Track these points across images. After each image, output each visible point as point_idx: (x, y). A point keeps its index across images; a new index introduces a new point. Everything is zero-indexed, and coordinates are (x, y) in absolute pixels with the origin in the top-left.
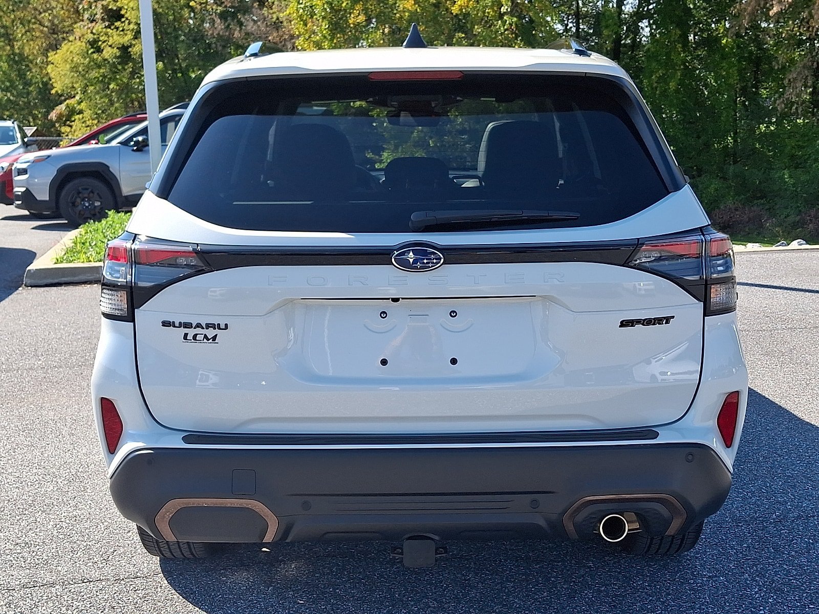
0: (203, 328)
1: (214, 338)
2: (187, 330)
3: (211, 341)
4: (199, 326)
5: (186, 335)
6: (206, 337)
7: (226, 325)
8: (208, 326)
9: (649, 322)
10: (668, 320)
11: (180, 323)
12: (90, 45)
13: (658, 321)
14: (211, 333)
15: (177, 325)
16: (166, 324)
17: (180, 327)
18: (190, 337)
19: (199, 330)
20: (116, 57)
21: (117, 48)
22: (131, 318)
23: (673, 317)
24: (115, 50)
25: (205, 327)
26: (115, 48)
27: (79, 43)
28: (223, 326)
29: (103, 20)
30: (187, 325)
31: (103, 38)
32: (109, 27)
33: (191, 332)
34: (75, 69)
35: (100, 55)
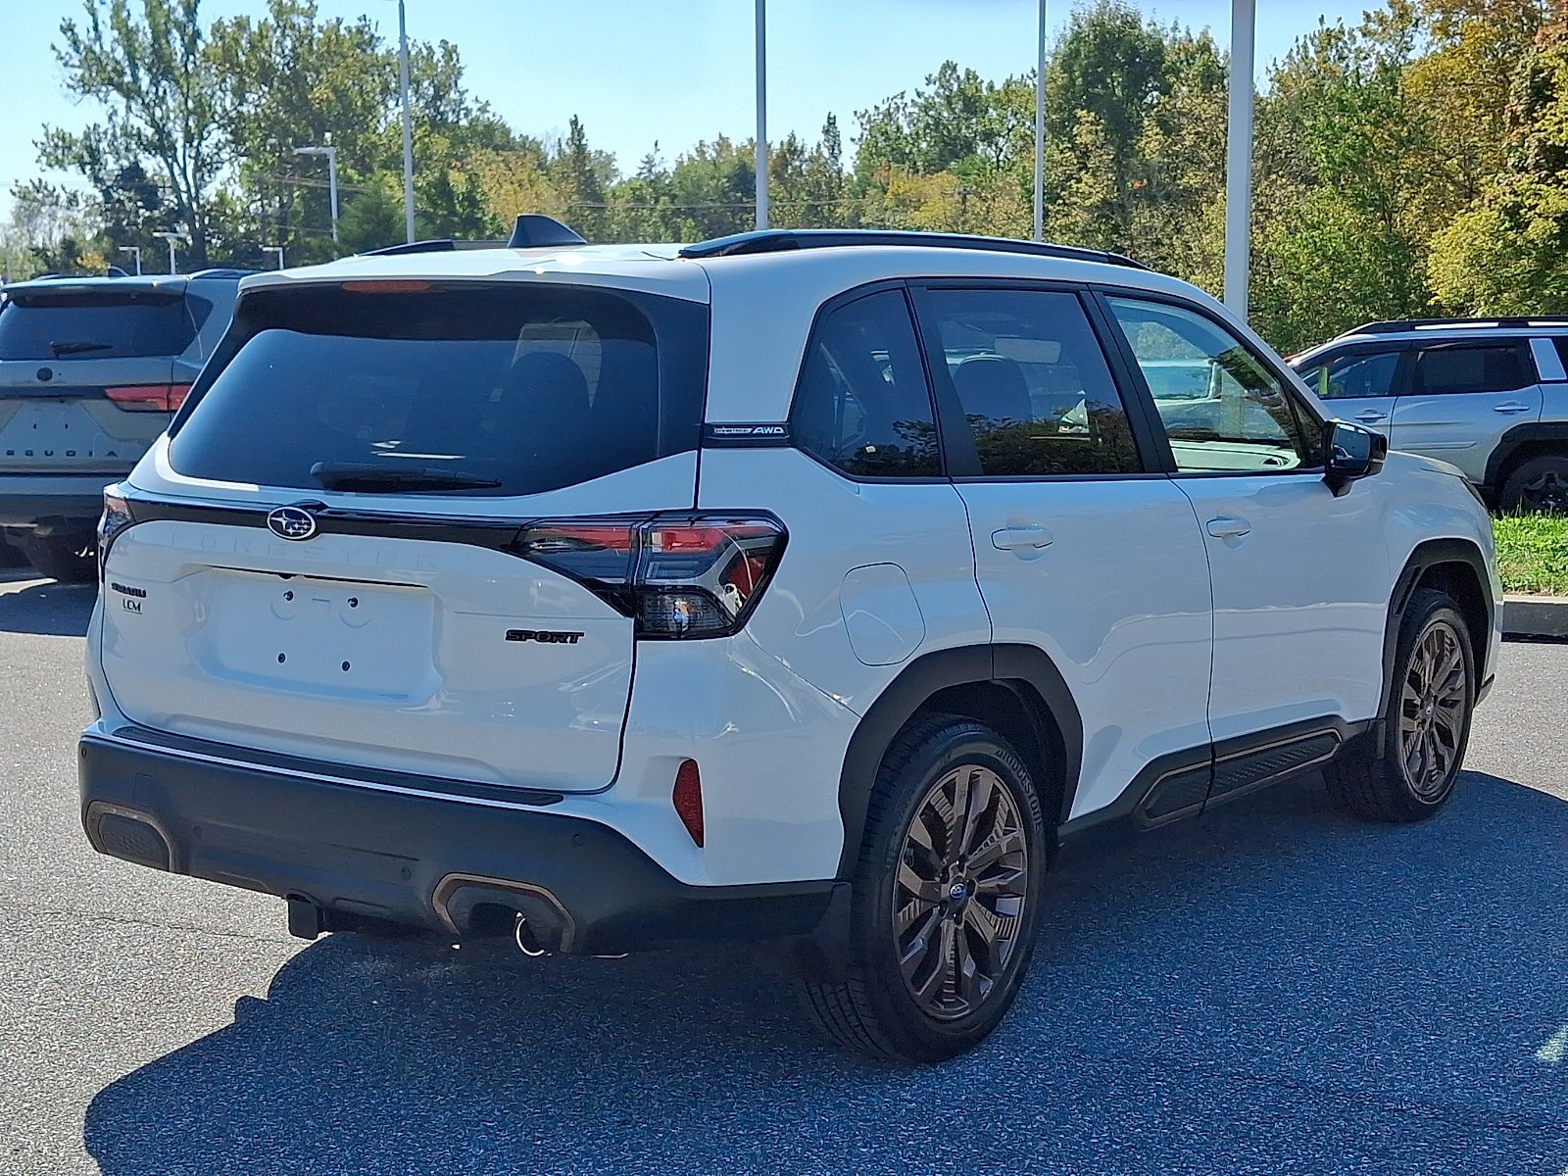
9: (544, 637)
10: (574, 637)
12: (1507, 214)
13: (560, 637)
20: (1552, 236)
21: (1555, 220)
23: (582, 634)
24: (1551, 223)
26: (1551, 219)
27: (1485, 212)
29: (1537, 166)
31: (1530, 201)
32: (1541, 181)
34: (1474, 260)
35: (1521, 233)
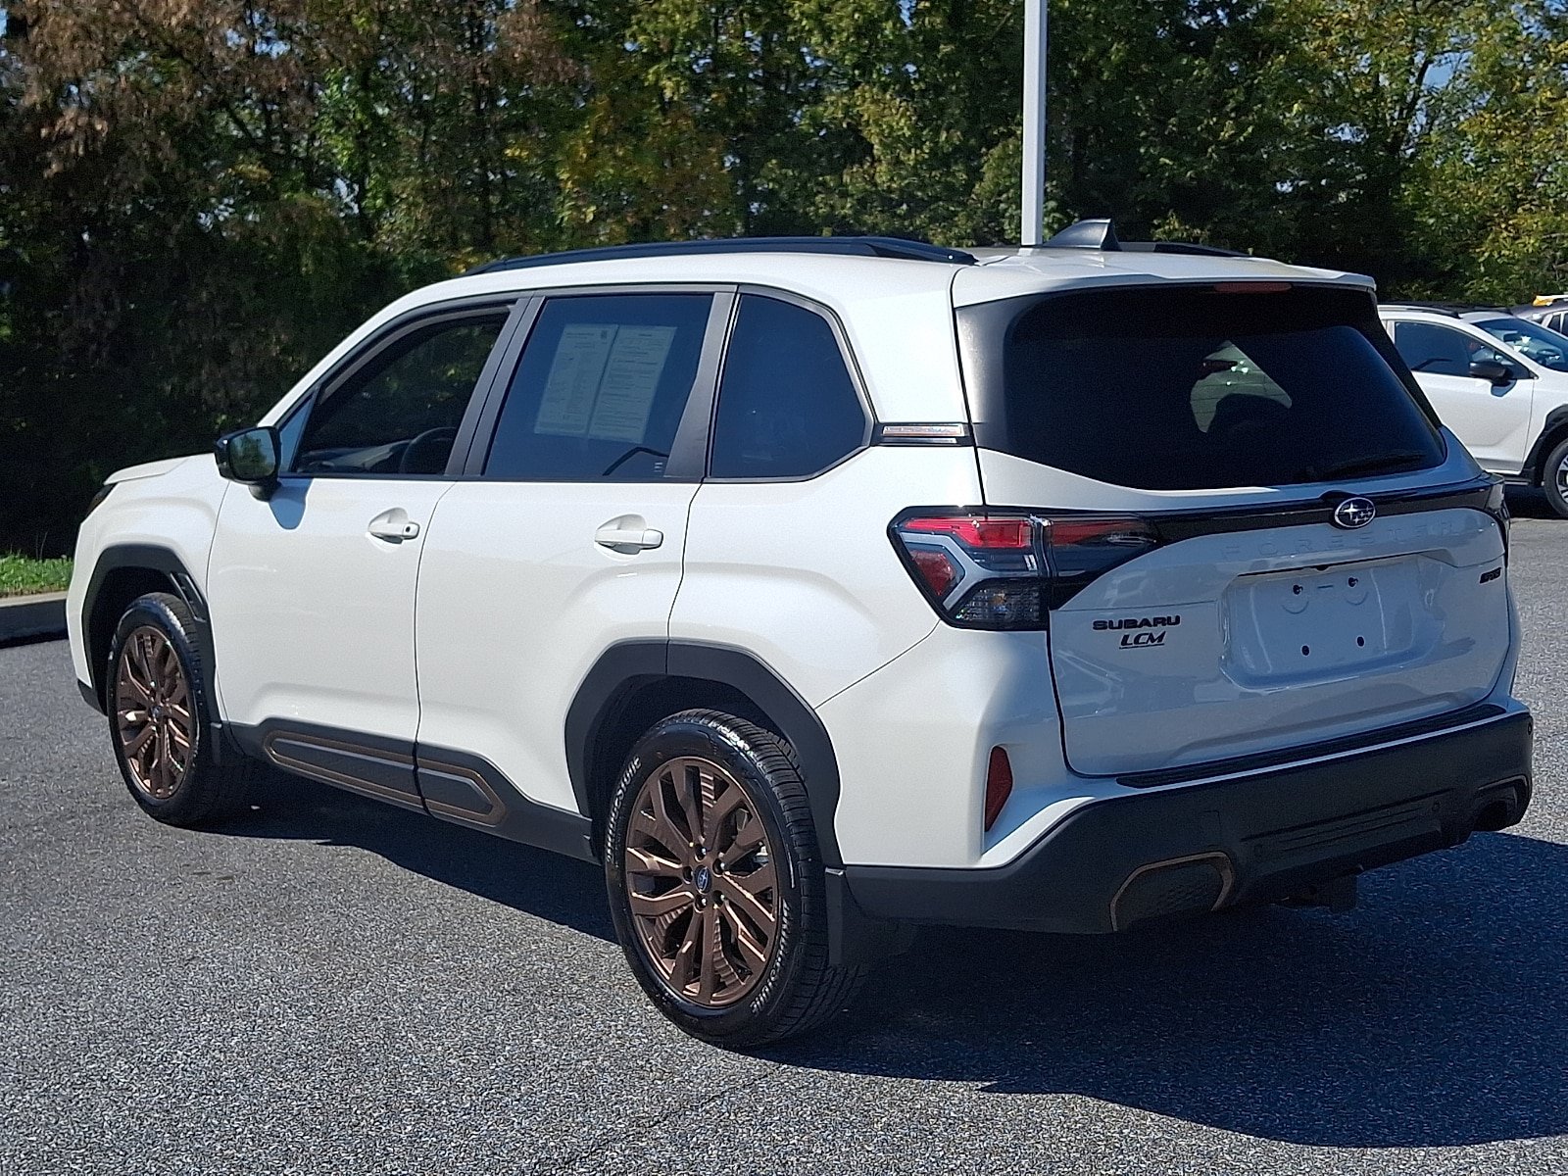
0: (1150, 626)
1: (1161, 638)
2: (1127, 631)
3: (1156, 643)
4: (1145, 622)
5: (1126, 637)
6: (1151, 638)
7: (1178, 618)
8: (1157, 621)
11: (1120, 622)
14: (1156, 632)
15: (1116, 624)
16: (1100, 625)
17: (1120, 627)
18: (1130, 640)
19: (1146, 629)
22: (1043, 624)
25: (1152, 623)
28: (1173, 620)
30: (1131, 624)
33: (1133, 633)
